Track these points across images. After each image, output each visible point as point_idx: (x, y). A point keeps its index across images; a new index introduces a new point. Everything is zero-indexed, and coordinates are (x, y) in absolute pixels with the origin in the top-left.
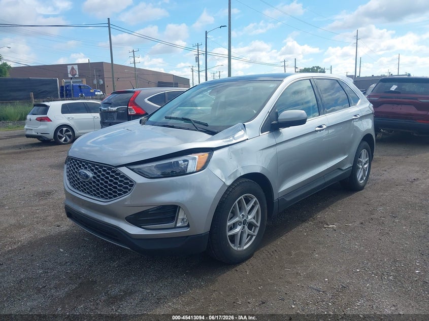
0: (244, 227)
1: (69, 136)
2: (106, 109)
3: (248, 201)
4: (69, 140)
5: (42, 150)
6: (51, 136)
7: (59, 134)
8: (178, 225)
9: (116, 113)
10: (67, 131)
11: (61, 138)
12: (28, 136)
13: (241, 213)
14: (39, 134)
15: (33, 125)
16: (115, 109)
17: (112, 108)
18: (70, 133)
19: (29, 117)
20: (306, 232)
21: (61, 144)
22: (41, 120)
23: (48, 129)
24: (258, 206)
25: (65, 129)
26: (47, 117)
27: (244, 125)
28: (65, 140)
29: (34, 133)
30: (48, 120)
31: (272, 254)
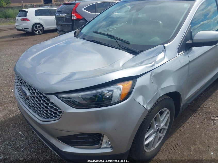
0: (157, 134)
1: (41, 30)
2: (59, 15)
3: (161, 113)
4: (41, 32)
5: (25, 39)
6: (30, 30)
7: (34, 28)
8: (103, 146)
9: (65, 18)
10: (39, 27)
11: (36, 31)
12: (18, 30)
13: (156, 124)
14: (23, 29)
15: (19, 24)
16: (64, 15)
17: (62, 15)
18: (41, 28)
19: (17, 18)
20: (199, 124)
21: (36, 35)
22: (24, 20)
23: (28, 25)
24: (169, 115)
25: (38, 26)
26: (27, 18)
27: (164, 47)
28: (39, 33)
29: (21, 28)
30: (27, 20)
31: (175, 148)
